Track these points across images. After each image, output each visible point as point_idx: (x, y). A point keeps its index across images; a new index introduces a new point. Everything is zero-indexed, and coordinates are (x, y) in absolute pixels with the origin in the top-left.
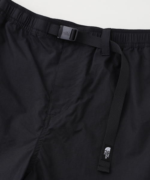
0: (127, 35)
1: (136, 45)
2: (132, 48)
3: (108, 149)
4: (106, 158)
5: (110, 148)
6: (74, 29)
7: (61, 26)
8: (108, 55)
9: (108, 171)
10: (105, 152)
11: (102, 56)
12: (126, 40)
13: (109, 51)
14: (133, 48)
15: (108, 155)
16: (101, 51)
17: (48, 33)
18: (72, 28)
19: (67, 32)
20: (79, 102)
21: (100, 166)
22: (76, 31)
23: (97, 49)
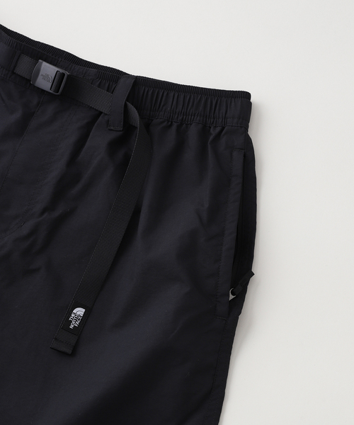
0: (165, 94)
1: (178, 117)
2: (169, 121)
3: (80, 311)
4: (72, 327)
5: (84, 310)
6: (61, 71)
7: (40, 61)
8: (120, 131)
9: (70, 351)
10: (73, 315)
11: (110, 130)
12: (162, 104)
13: (122, 123)
14: (172, 122)
15: (78, 323)
16: (108, 121)
17: (13, 73)
18: (57, 69)
19: (48, 75)
20: (45, 215)
21: (56, 339)
22: (64, 74)
23: (102, 115)
